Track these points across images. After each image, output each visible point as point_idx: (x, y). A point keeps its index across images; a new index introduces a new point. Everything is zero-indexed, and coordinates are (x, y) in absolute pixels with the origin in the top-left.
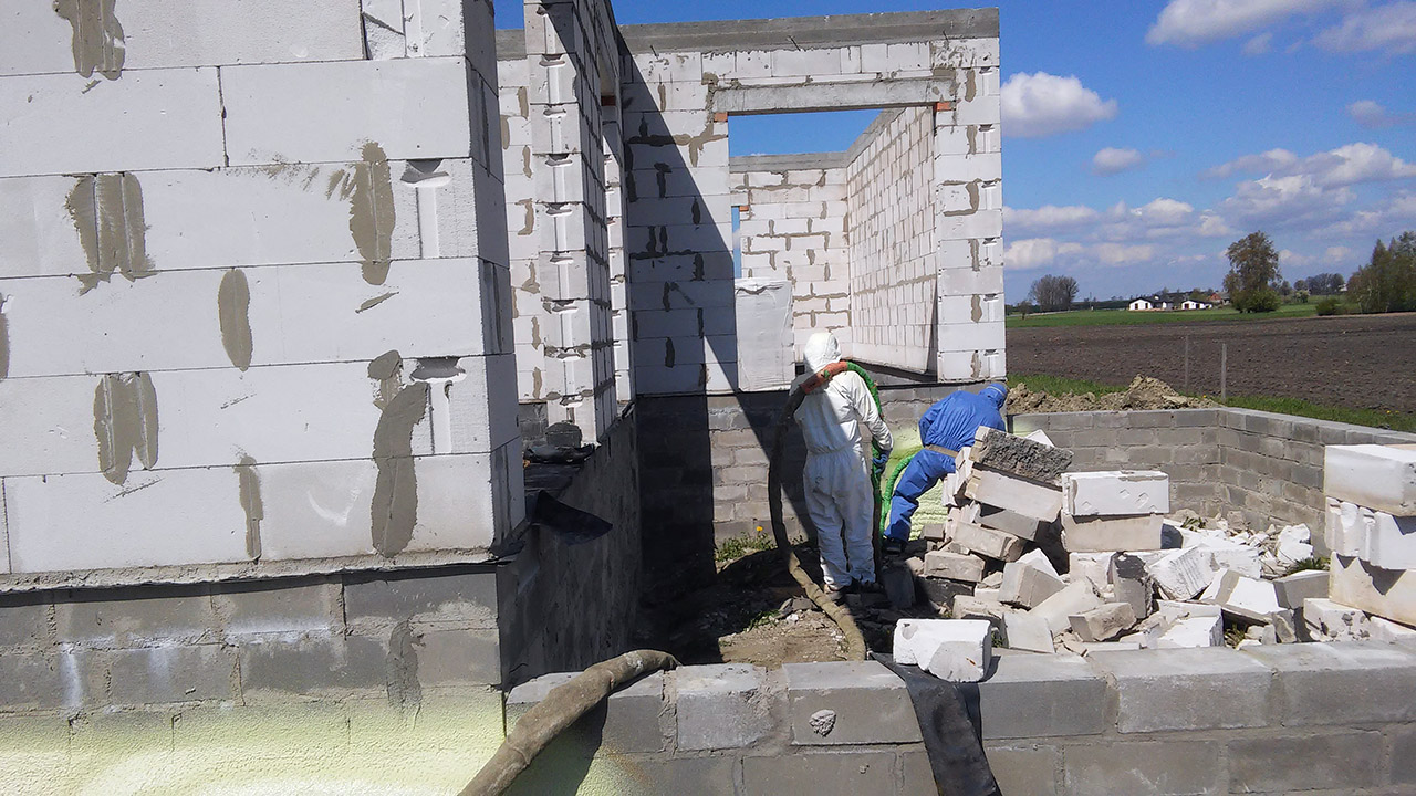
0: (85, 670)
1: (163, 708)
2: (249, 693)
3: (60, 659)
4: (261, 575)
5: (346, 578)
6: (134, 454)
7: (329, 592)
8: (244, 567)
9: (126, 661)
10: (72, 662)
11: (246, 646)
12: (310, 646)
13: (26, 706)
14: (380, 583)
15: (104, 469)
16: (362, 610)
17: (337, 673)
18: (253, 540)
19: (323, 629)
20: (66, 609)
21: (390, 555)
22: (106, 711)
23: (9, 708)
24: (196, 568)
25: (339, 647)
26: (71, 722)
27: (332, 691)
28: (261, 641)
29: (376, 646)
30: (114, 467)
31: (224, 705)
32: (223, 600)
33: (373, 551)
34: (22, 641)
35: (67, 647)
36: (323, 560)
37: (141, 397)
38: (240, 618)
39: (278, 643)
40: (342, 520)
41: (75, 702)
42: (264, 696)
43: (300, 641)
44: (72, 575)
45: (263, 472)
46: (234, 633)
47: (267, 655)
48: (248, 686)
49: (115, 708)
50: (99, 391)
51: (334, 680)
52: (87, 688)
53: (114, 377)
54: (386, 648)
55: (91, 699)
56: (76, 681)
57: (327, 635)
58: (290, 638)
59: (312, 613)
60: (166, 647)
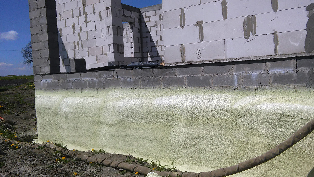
0: (238, 78)
1: (254, 87)
2: (273, 84)
3: (233, 76)
4: (277, 58)
5: (297, 58)
6: (251, 33)
7: (293, 62)
8: (273, 56)
9: (246, 77)
10: (236, 77)
11: (272, 74)
12: (288, 74)
13: (226, 85)
14: (306, 60)
15: (244, 36)
16: (301, 66)
17: (294, 80)
18: (276, 50)
19: (291, 70)
20: (235, 66)
21: (309, 53)
22: (242, 87)
23: (223, 86)
24: (263, 57)
25: (295, 74)
26: (235, 89)
27: (292, 84)
28: (276, 73)
29: (304, 74)
30: (246, 36)
31: (267, 87)
32: (268, 64)
33: (305, 52)
34: (226, 73)
35: (235, 74)
36: (292, 54)
37: (253, 20)
38: (272, 68)
39: (280, 73)
40: (297, 45)
41: (236, 85)
42: (276, 85)
43: (285, 73)
44: (237, 59)
45: (279, 35)
46: (270, 71)
47: (277, 76)
48: (273, 83)
49: (244, 87)
50: (244, 20)
51: (293, 82)
52: (238, 82)
53: (247, 17)
54: (306, 75)
55: (239, 85)
56: (236, 81)
57: (292, 72)
58: (283, 72)
59: (289, 67)
60: (255, 74)
